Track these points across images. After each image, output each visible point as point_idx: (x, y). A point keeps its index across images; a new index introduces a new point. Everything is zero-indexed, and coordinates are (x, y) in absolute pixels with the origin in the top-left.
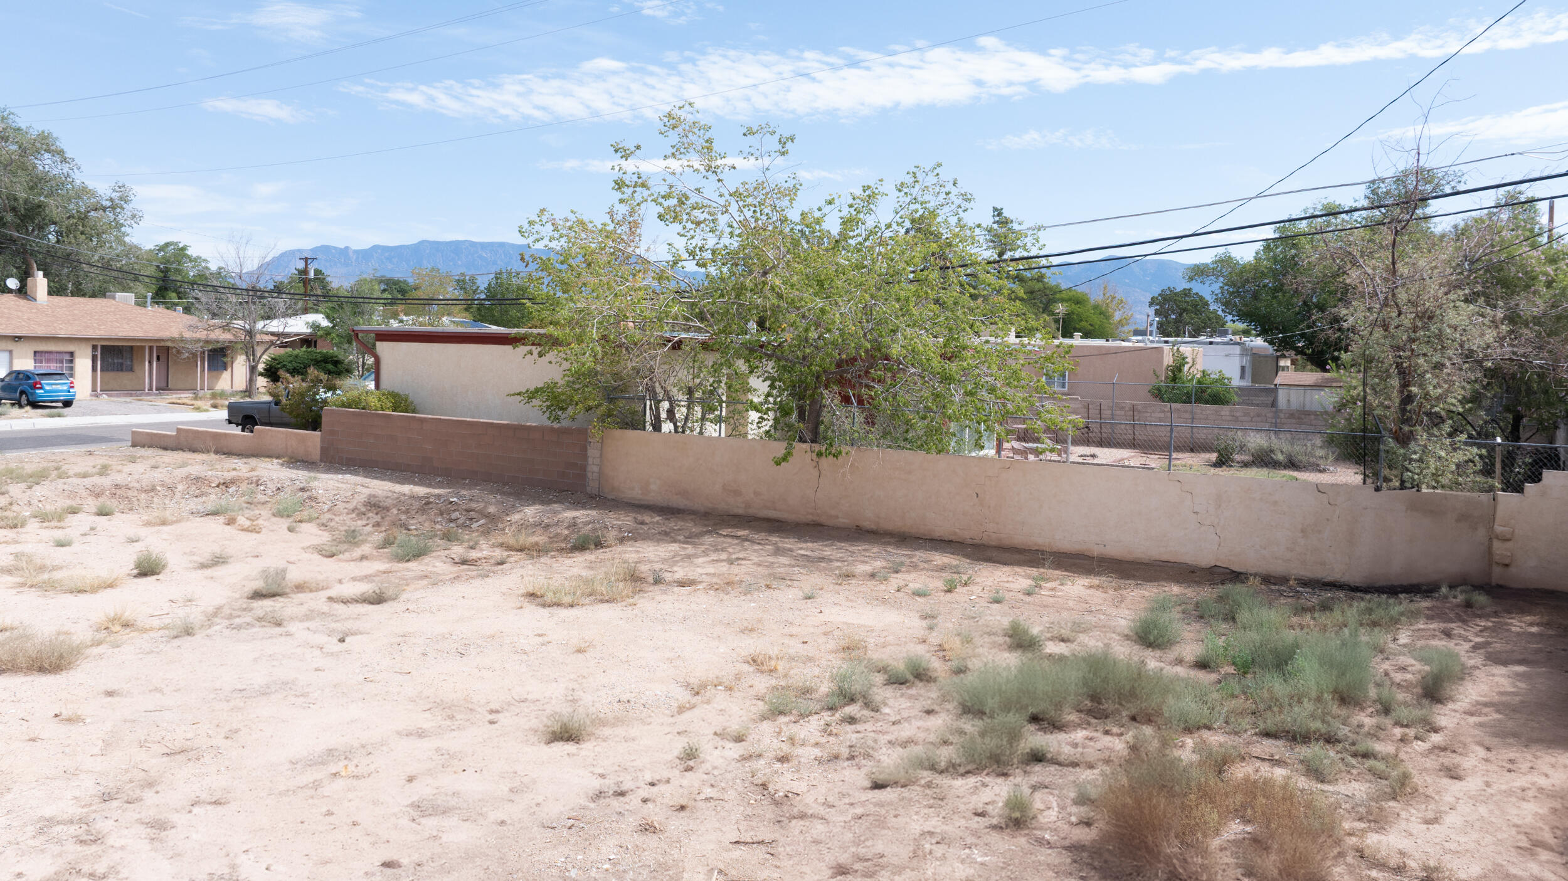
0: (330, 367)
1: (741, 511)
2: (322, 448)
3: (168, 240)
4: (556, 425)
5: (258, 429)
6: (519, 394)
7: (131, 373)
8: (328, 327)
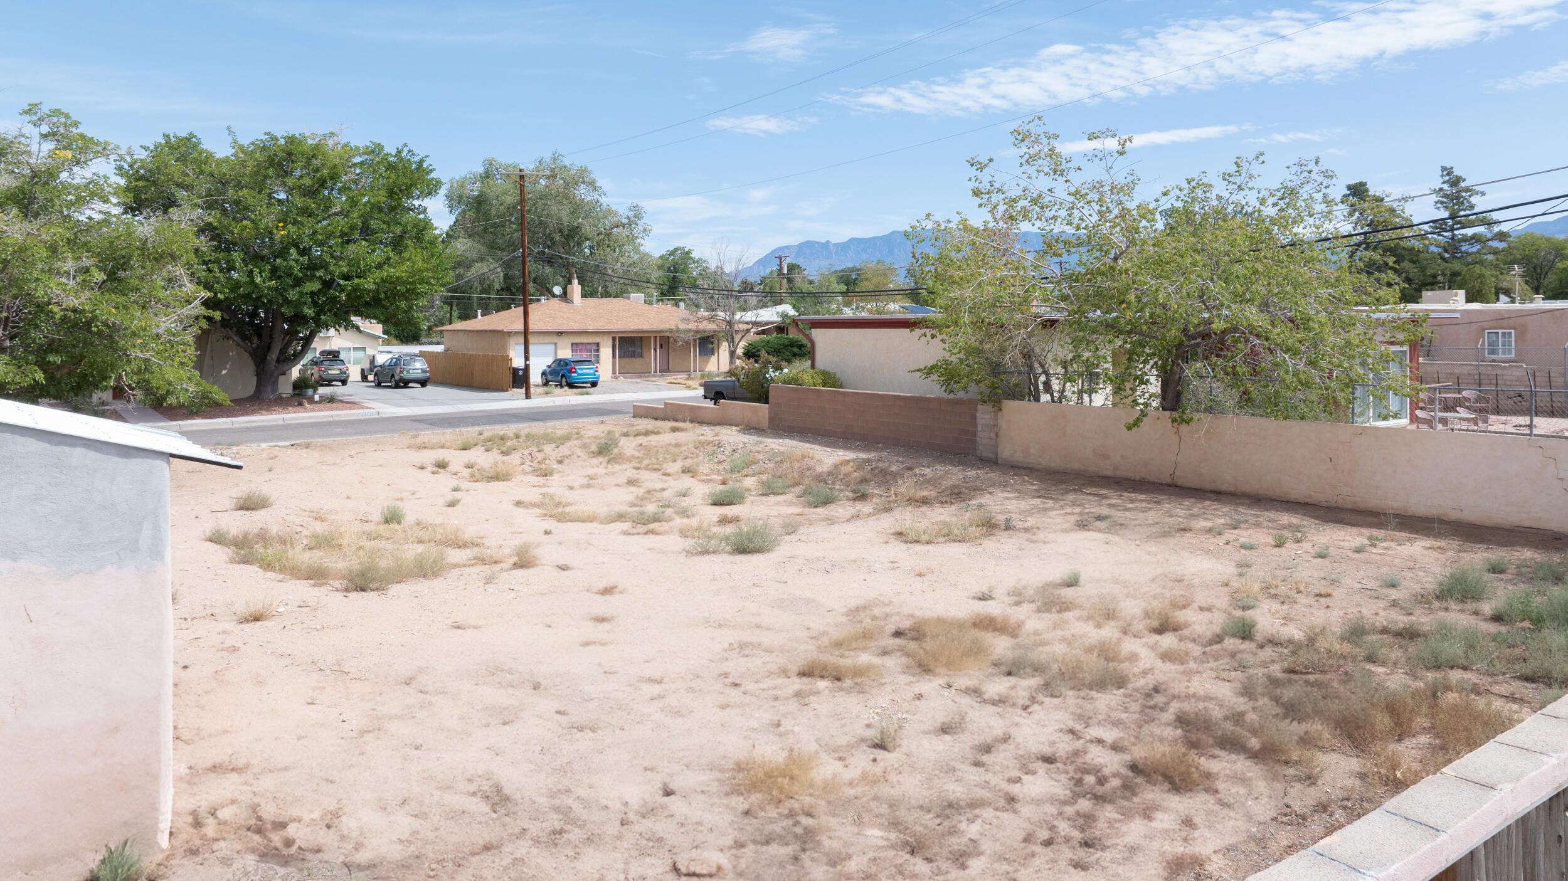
0: (796, 350)
1: (1109, 473)
2: (770, 418)
3: (677, 245)
4: (951, 396)
5: (723, 404)
6: (918, 370)
7: (641, 359)
8: (794, 316)
